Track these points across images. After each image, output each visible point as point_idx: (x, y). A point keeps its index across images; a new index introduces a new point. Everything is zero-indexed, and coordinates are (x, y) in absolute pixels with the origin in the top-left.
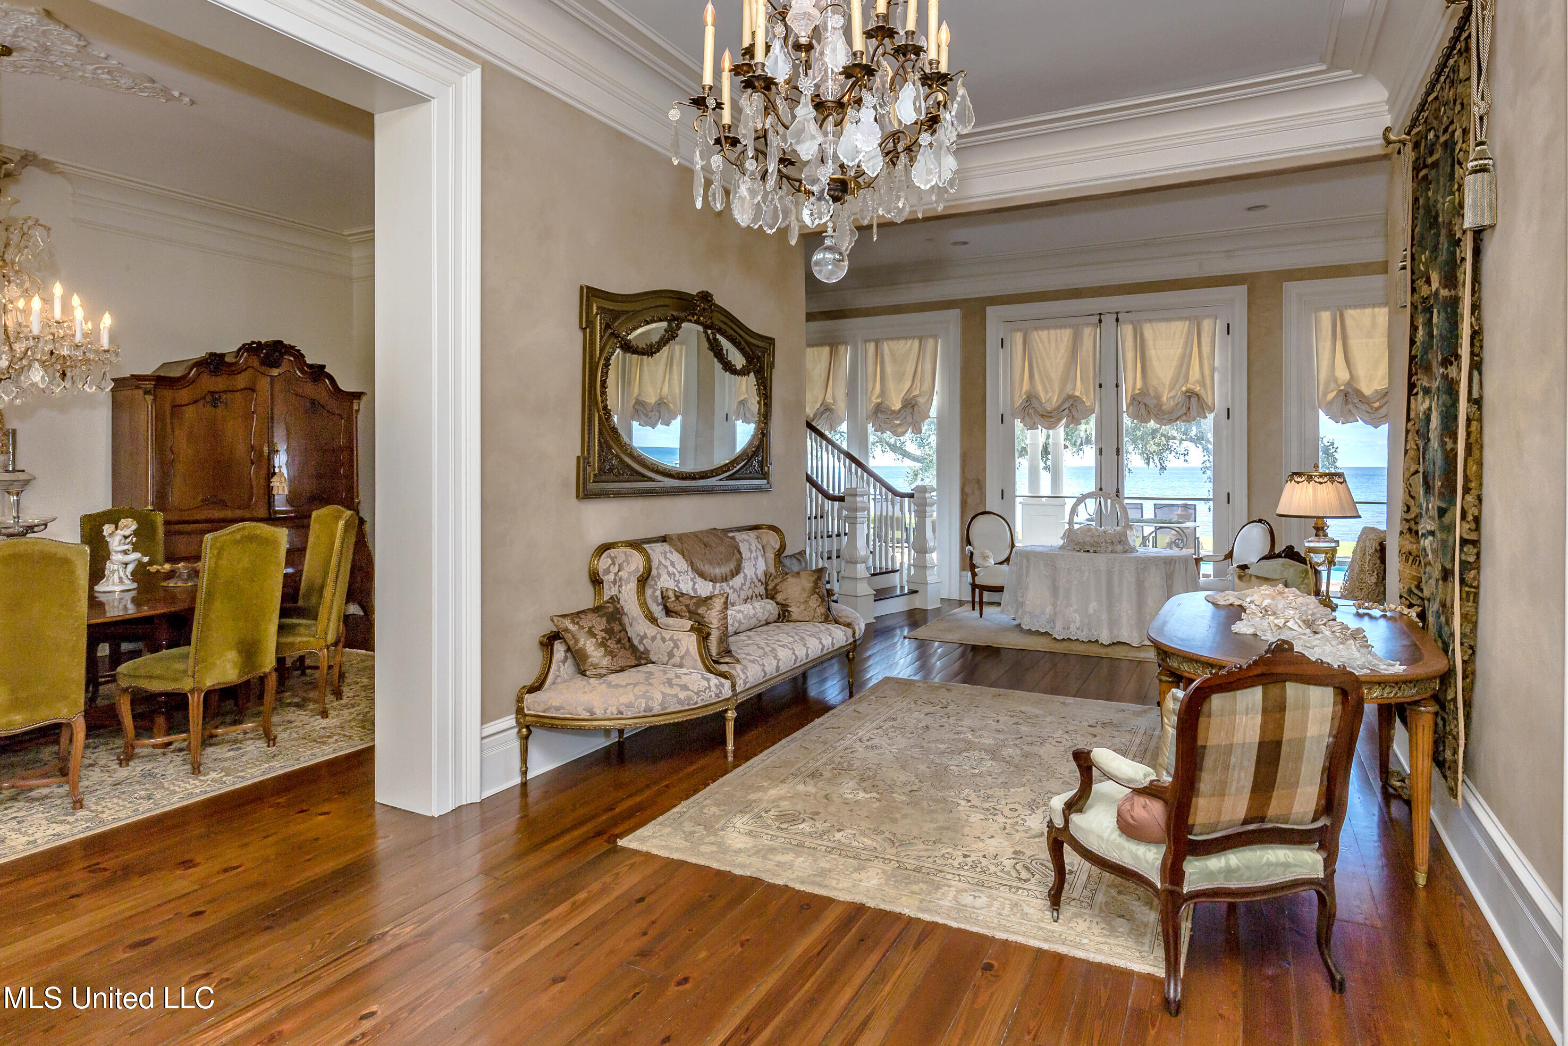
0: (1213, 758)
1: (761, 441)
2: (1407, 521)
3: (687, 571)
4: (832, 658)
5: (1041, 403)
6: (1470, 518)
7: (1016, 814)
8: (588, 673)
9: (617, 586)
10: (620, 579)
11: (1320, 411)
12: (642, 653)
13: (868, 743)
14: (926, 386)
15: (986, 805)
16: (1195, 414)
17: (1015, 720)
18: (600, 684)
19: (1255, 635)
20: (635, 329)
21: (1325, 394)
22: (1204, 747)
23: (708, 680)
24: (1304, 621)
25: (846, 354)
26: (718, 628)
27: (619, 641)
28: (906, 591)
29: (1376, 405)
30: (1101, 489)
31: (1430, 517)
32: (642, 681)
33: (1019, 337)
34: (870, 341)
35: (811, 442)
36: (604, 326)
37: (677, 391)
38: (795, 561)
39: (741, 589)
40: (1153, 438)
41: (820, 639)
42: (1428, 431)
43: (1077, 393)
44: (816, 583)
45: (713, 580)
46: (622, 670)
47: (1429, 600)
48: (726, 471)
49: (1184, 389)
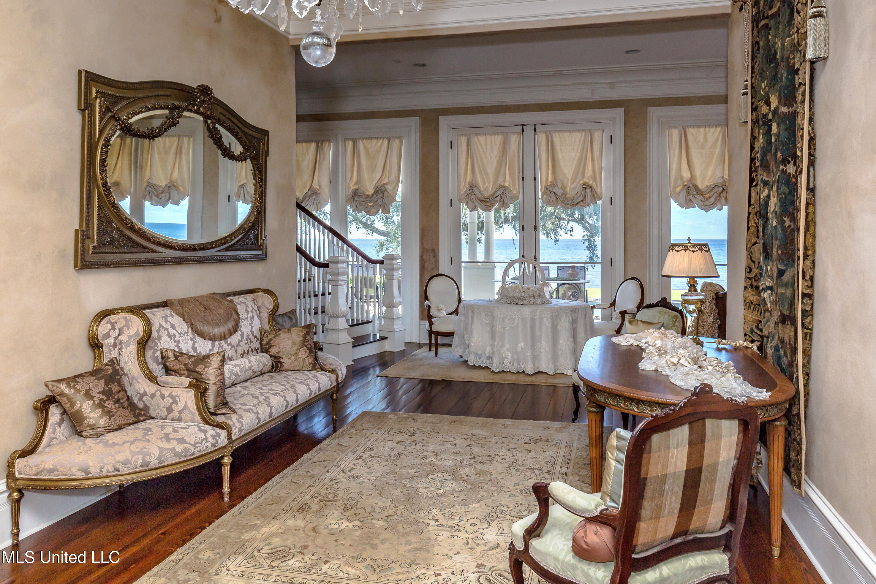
0: (652, 487)
1: (257, 218)
2: (750, 279)
3: (187, 333)
4: (318, 400)
5: (480, 191)
6: (808, 278)
7: (476, 528)
8: (84, 433)
9: (117, 349)
10: (121, 343)
11: (672, 200)
12: (141, 410)
13: (350, 474)
14: (393, 176)
15: (451, 523)
16: (589, 202)
17: (468, 442)
18: (97, 443)
19: (656, 371)
20: (135, 114)
21: (675, 187)
22: (645, 479)
23: (205, 432)
24: (692, 359)
25: (330, 150)
26: (215, 383)
27: (117, 401)
28: (378, 338)
29: (707, 196)
30: (523, 256)
31: (768, 276)
32: (140, 438)
33: (463, 140)
34: (348, 139)
35: (301, 220)
36: (103, 109)
37: (186, 176)
38: (287, 319)
39: (238, 345)
40: (550, 219)
41: (308, 385)
42: (767, 213)
43: (507, 184)
44: (305, 337)
45: (213, 339)
46: (120, 428)
47: (768, 337)
48: (225, 243)
49: (581, 182)
